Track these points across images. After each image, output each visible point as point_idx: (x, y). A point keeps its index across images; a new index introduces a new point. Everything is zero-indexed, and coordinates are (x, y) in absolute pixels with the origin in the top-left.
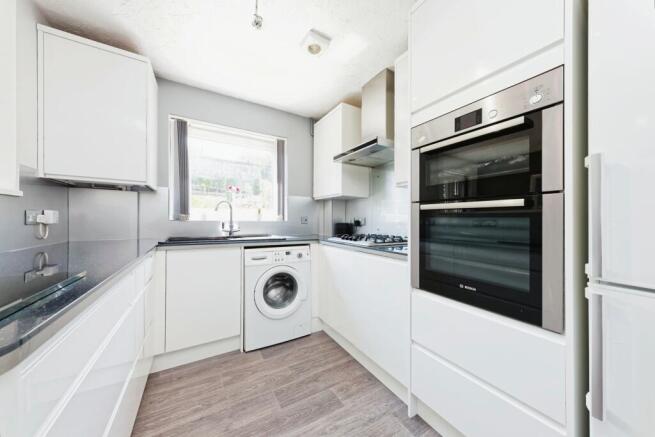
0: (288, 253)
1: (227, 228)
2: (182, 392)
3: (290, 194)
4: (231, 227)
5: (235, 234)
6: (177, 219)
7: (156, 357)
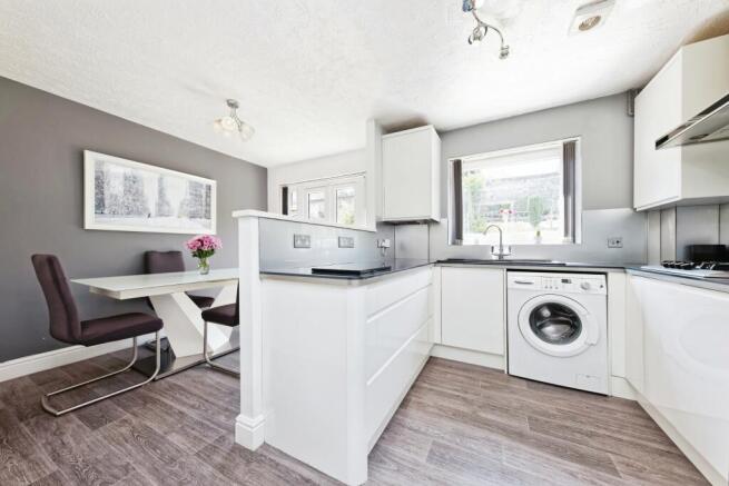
0: (565, 281)
1: (497, 251)
2: (449, 376)
3: (585, 208)
4: (501, 250)
5: (505, 258)
6: (454, 243)
7: (436, 344)
